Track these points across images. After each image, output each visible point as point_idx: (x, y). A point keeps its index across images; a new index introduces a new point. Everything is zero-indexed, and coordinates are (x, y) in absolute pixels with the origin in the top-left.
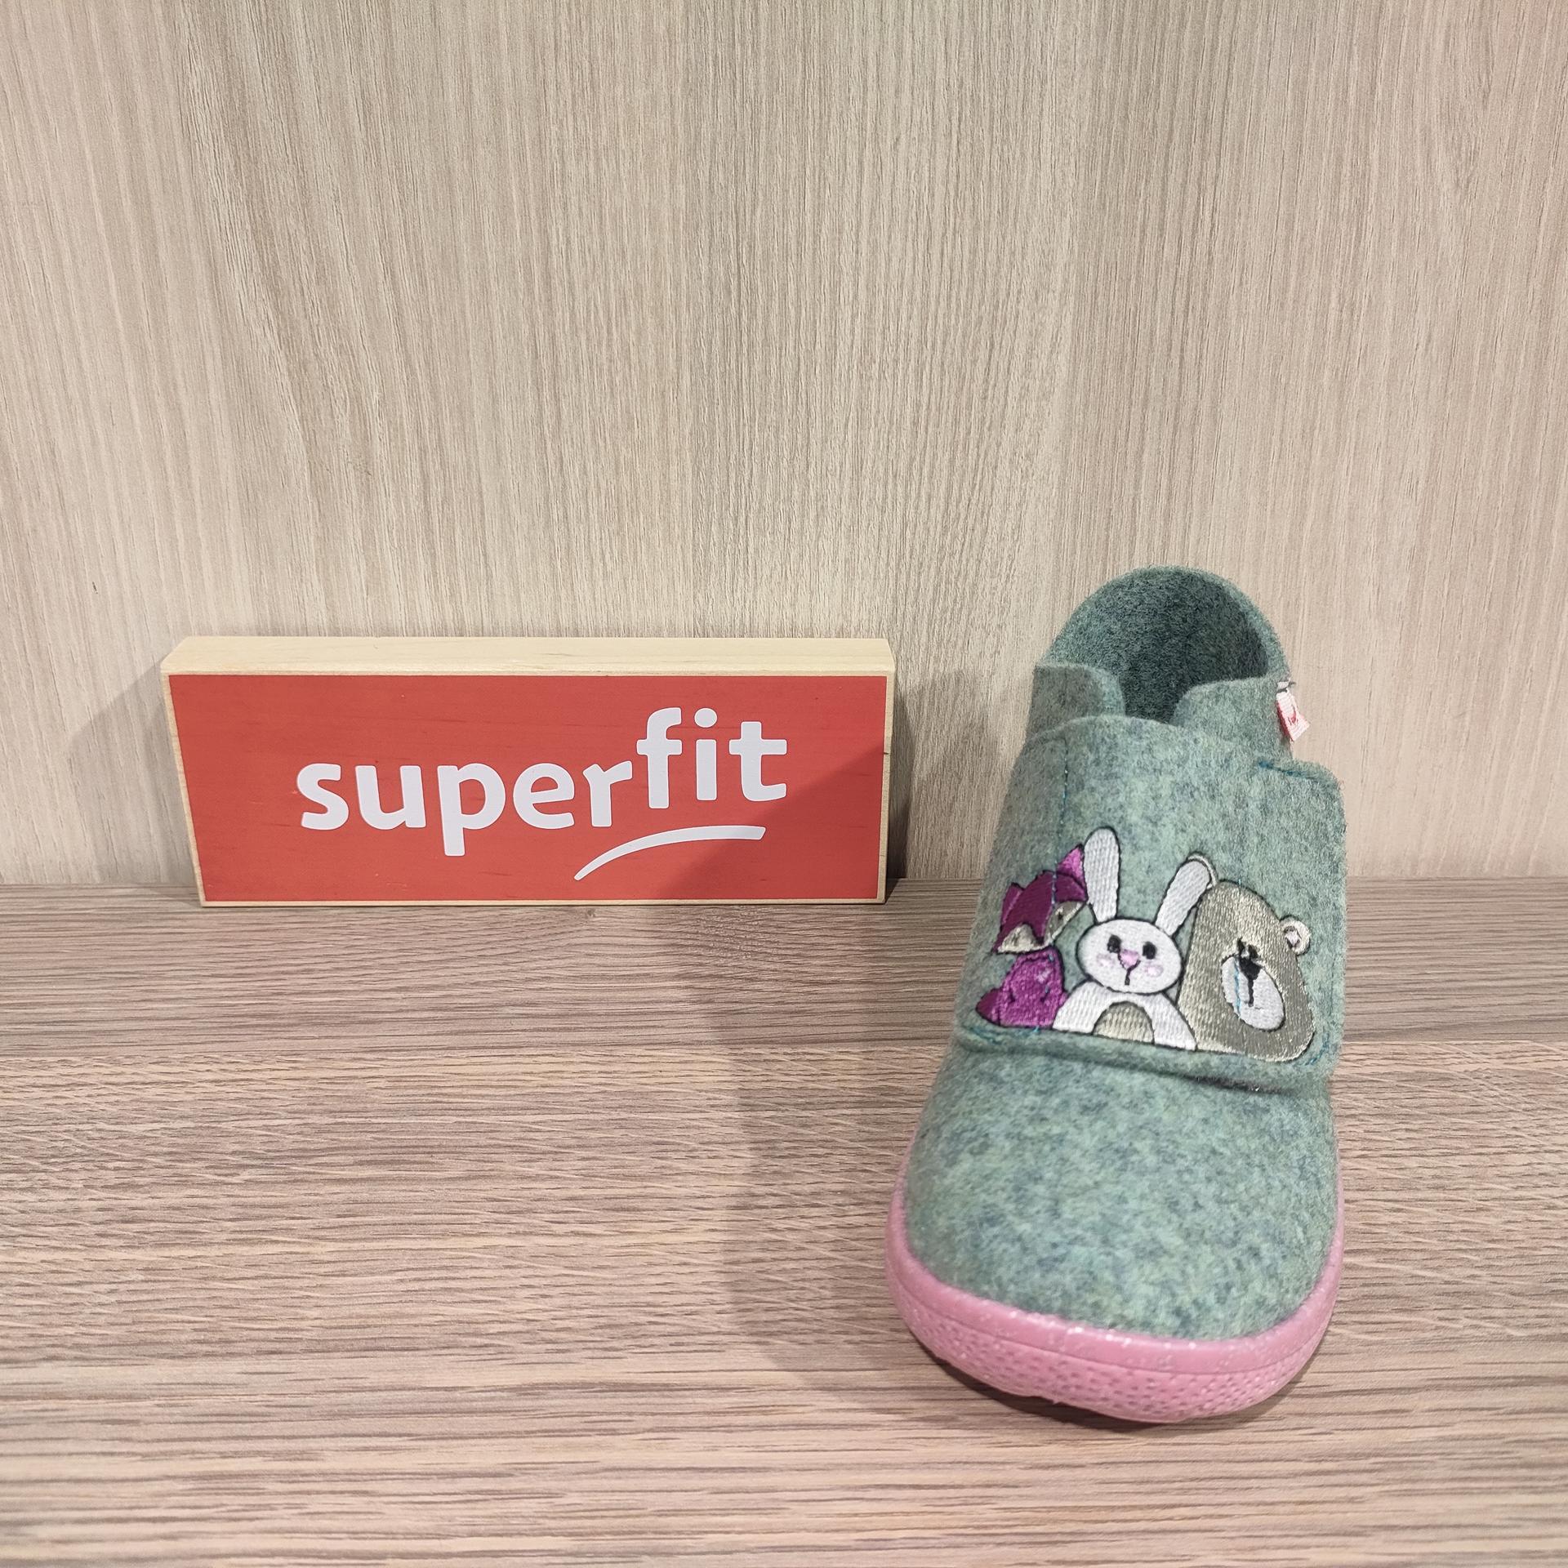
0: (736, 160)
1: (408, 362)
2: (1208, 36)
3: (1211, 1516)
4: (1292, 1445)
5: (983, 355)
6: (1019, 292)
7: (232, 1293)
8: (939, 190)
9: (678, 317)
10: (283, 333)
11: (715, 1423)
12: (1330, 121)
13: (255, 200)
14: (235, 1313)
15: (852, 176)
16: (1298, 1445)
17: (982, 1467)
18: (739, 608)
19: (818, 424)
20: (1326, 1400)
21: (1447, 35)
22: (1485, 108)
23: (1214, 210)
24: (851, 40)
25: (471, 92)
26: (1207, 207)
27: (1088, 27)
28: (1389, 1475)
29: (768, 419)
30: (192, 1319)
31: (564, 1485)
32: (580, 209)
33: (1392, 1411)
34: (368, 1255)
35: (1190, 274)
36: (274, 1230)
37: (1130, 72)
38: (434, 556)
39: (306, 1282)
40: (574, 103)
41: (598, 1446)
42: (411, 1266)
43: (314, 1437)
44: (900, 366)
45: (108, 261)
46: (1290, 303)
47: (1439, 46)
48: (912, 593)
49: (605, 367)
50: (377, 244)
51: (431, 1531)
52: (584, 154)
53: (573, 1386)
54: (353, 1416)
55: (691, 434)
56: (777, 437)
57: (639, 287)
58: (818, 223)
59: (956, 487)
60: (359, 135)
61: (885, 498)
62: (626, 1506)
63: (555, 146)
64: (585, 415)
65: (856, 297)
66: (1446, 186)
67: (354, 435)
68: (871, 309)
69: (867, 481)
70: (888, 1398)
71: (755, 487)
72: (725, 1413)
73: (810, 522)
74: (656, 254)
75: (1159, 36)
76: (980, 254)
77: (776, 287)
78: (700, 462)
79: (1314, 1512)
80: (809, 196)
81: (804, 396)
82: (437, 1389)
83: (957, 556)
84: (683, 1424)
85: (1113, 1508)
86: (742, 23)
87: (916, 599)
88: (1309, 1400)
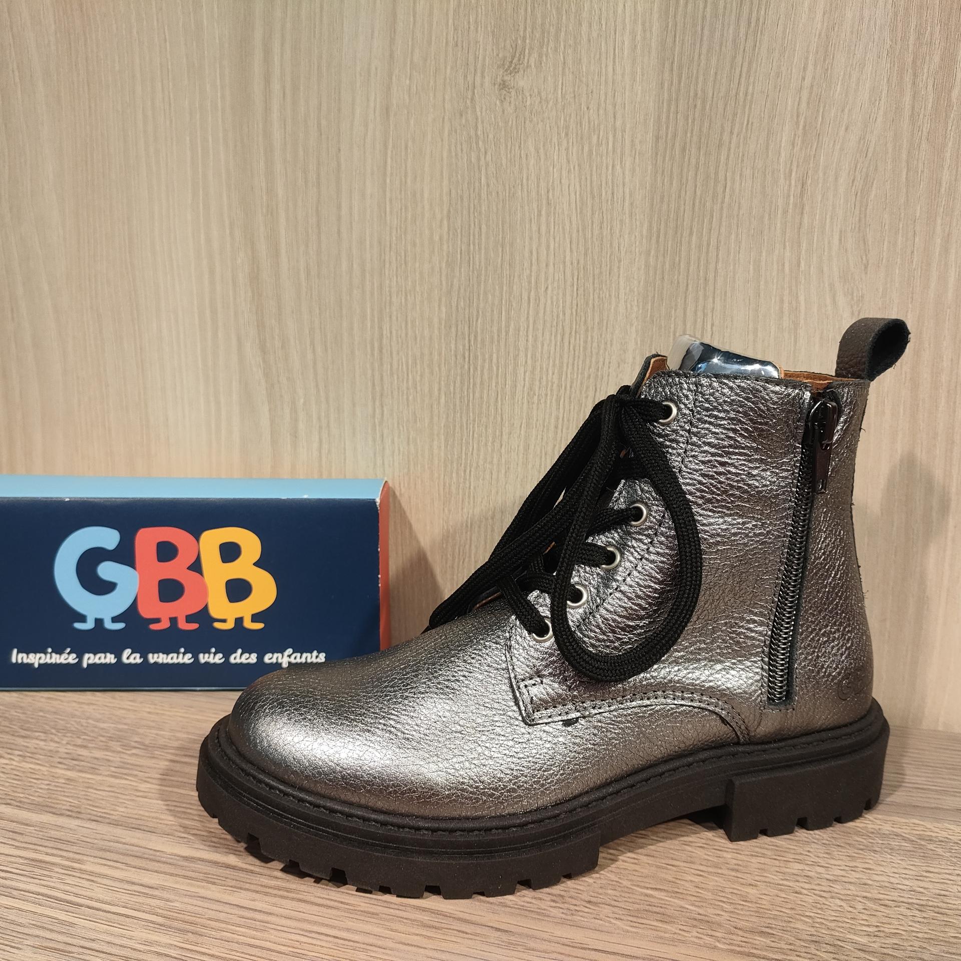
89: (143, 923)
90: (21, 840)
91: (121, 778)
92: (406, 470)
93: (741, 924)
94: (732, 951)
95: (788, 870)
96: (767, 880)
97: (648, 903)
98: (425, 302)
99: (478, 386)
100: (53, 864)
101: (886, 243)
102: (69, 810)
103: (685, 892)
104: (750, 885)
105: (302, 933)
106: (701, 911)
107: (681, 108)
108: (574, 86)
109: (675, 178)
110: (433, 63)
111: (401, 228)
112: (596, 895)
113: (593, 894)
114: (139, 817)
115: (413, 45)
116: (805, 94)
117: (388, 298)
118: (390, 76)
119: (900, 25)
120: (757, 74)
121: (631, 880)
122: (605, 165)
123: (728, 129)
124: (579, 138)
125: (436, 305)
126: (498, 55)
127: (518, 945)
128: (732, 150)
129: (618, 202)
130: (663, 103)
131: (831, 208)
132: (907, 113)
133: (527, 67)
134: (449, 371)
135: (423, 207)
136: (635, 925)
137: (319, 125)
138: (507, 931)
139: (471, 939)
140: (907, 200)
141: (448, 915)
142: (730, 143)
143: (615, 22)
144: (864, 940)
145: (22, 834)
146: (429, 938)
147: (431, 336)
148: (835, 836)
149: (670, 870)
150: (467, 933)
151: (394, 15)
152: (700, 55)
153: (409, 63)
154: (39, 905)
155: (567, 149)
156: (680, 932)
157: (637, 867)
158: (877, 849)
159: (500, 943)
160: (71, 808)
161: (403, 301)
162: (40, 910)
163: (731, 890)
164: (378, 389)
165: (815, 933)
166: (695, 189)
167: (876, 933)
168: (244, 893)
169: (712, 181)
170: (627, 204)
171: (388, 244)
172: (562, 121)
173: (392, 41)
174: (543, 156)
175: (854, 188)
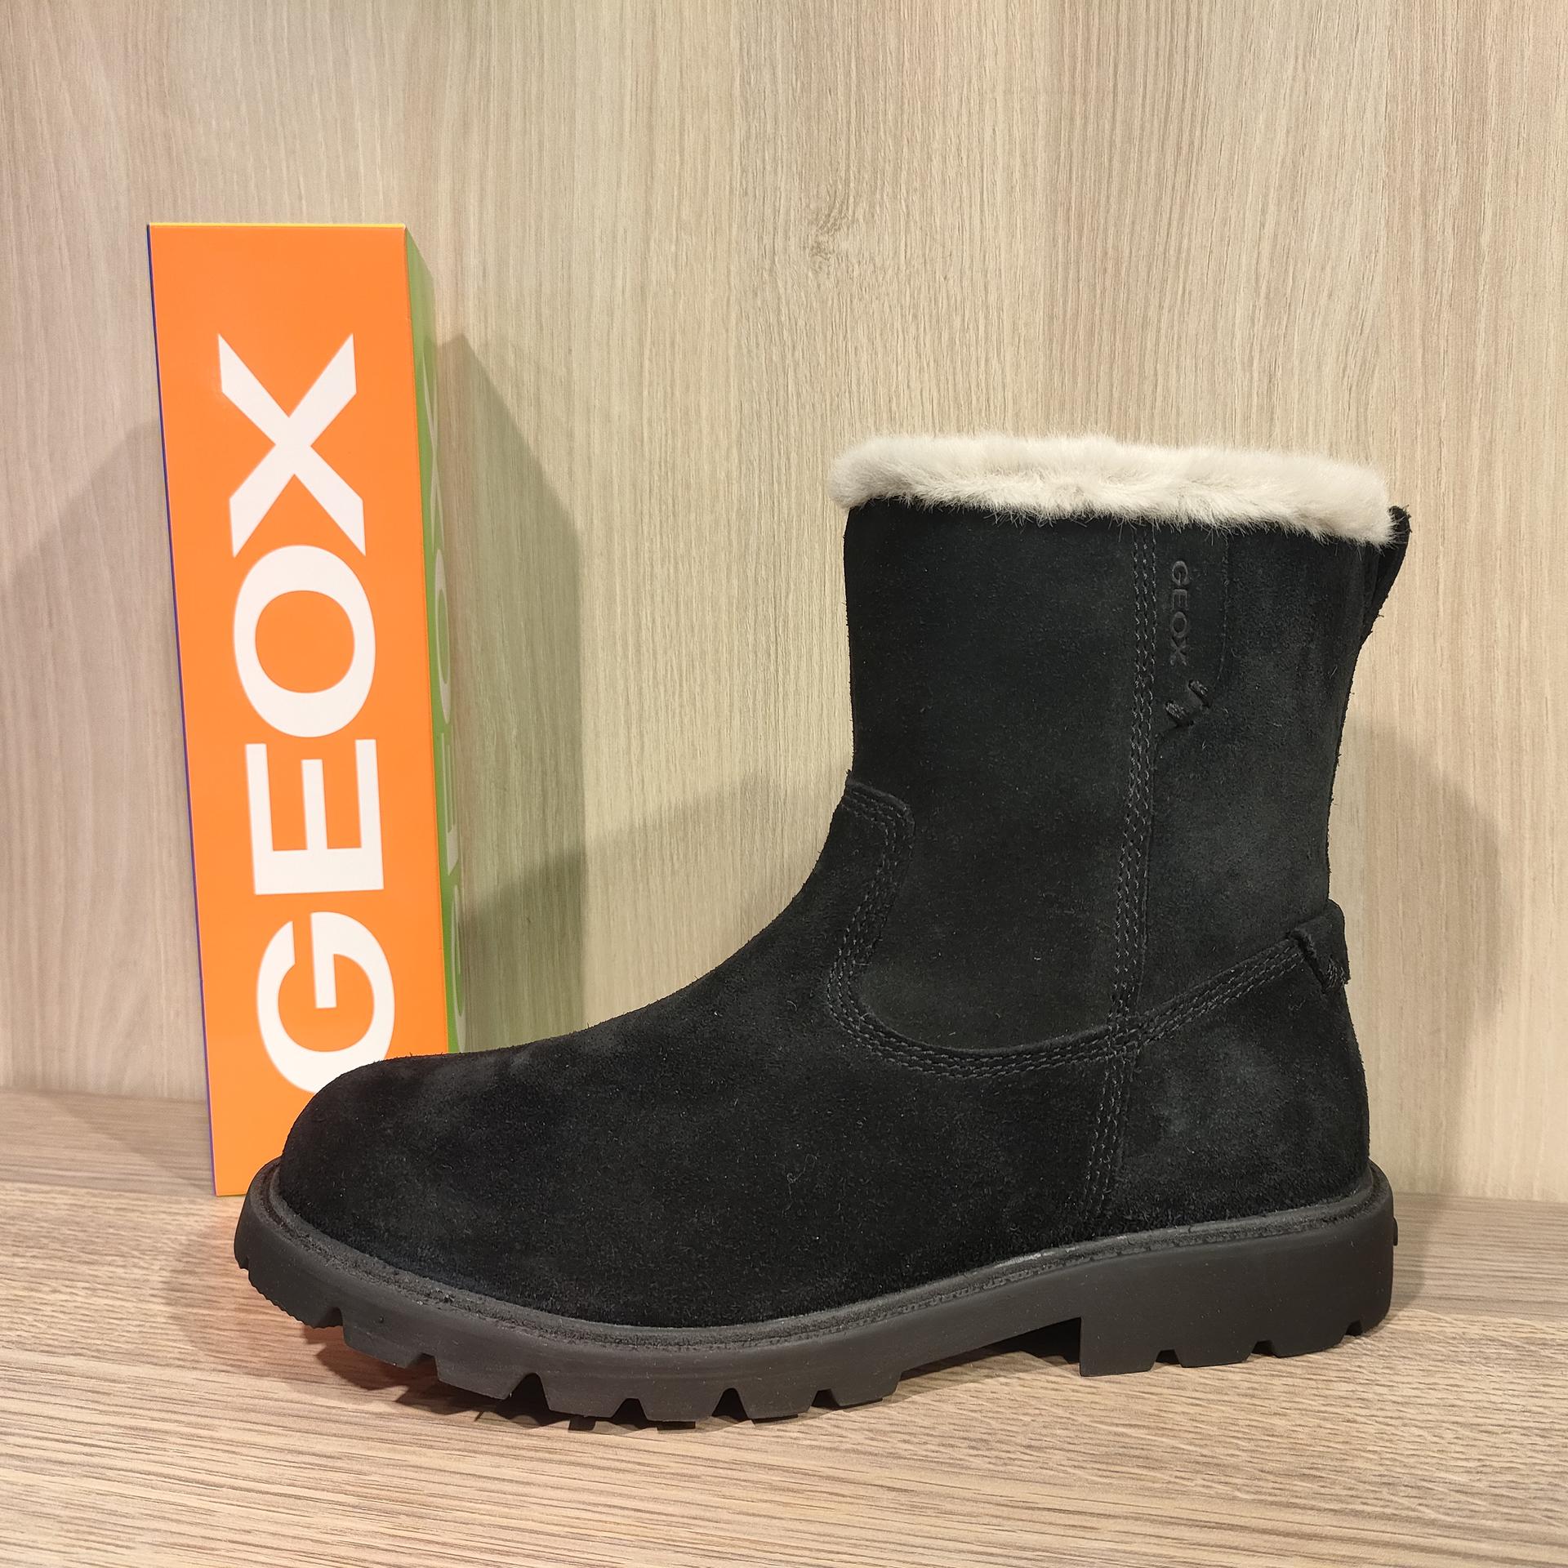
89: (326, 1505)
90: (108, 1402)
91: (256, 1312)
92: (681, 834)
93: (1269, 1466)
94: (1261, 1501)
95: (1331, 1392)
96: (1300, 1406)
97: (1121, 1444)
98: (706, 574)
99: (791, 697)
100: (166, 1432)
101: (1399, 458)
102: (179, 1359)
103: (1176, 1427)
104: (1275, 1414)
105: (582, 1507)
106: (1205, 1452)
107: (1083, 272)
108: (924, 247)
109: (1080, 373)
110: (712, 220)
111: (666, 461)
112: (1038, 1437)
113: (1033, 1436)
114: (296, 1363)
115: (679, 195)
116: (1266, 246)
117: (648, 569)
118: (647, 241)
119: (1399, 144)
120: (1194, 222)
121: (1089, 1416)
122: (974, 359)
123: (1154, 302)
124: (934, 321)
125: (723, 576)
126: (808, 206)
127: (927, 1508)
128: (1163, 332)
129: (996, 413)
130: (1056, 267)
131: (1314, 410)
132: (1418, 268)
133: (853, 222)
134: (746, 676)
135: (700, 431)
136: (1105, 1473)
137: (539, 315)
138: (906, 1491)
139: (852, 1503)
140: (1427, 394)
141: (810, 1472)
142: (1159, 321)
143: (981, 153)
144: (1463, 1479)
145: (109, 1394)
146: (786, 1504)
147: (716, 623)
148: (1397, 1344)
149: (1149, 1399)
150: (843, 1496)
151: (652, 154)
152: (1108, 197)
153: (674, 221)
154: (152, 1488)
155: (917, 338)
156: (1177, 1480)
157: (1097, 1398)
158: (1465, 1359)
159: (897, 1506)
160: (182, 1356)
161: (672, 571)
162: (154, 1494)
163: (1248, 1422)
164: (634, 708)
165: (1386, 1473)
166: (1111, 391)
167: (1481, 1469)
168: (480, 1458)
169: (1136, 378)
170: (1010, 413)
171: (647, 486)
172: (908, 298)
173: (649, 190)
174: (880, 350)
175: (1346, 378)
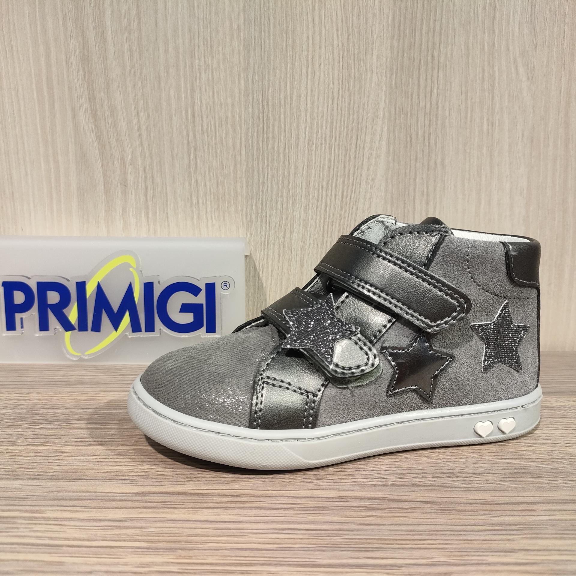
0: (262, 72)
1: (142, 145)
2: (432, 27)
3: (442, 544)
4: (480, 521)
5: (354, 141)
6: (367, 118)
7: (24, 460)
8: (336, 82)
9: (241, 128)
10: (97, 134)
11: (220, 506)
12: (479, 57)
13: (90, 87)
14: (24, 466)
15: (304, 77)
16: (484, 520)
17: (338, 524)
18: (263, 238)
19: (293, 167)
20: (497, 506)
21: (519, 26)
22: (536, 51)
23: (438, 89)
24: (303, 30)
25: (168, 49)
26: (435, 88)
27: (388, 25)
28: (526, 532)
29: (274, 166)
30: (5, 467)
31: (148, 525)
32: (206, 89)
33: (527, 510)
34: (84, 451)
35: (430, 112)
36: (47, 442)
37: (404, 40)
38: (148, 217)
39: (56, 458)
40: (204, 53)
41: (167, 513)
42: (101, 454)
43: (44, 506)
44: (323, 146)
45: (37, 109)
46: (469, 122)
47: (517, 29)
48: (329, 233)
49: (214, 147)
50: (132, 102)
51: (86, 538)
52: (208, 70)
53: (161, 493)
54: (63, 500)
55: (245, 171)
56: (277, 173)
57: (227, 117)
58: (292, 94)
59: (345, 191)
60: (128, 64)
61: (318, 196)
62: (174, 533)
63: (197, 67)
64: (206, 164)
65: (306, 120)
66: (524, 79)
67: (121, 172)
68: (312, 124)
69: (312, 189)
70: (299, 500)
71: (269, 191)
72: (225, 503)
73: (290, 205)
74: (233, 105)
75: (414, 27)
76: (352, 105)
77: (277, 117)
78: (249, 182)
79: (491, 544)
80: (288, 84)
81: (287, 157)
82: (101, 492)
83: (347, 218)
84: (206, 506)
85: (397, 540)
86: (264, 24)
87: (331, 235)
88: (490, 506)
